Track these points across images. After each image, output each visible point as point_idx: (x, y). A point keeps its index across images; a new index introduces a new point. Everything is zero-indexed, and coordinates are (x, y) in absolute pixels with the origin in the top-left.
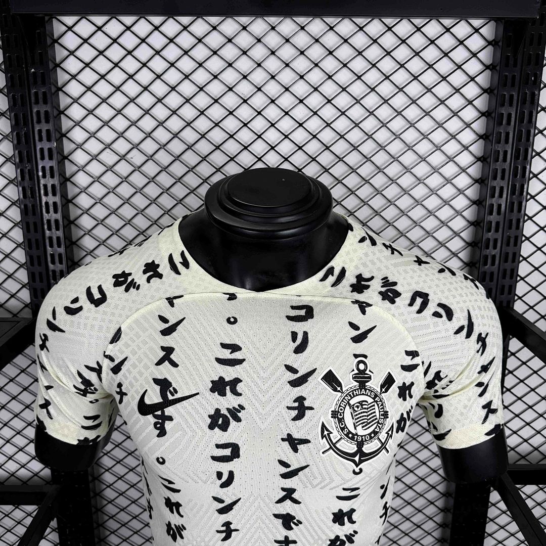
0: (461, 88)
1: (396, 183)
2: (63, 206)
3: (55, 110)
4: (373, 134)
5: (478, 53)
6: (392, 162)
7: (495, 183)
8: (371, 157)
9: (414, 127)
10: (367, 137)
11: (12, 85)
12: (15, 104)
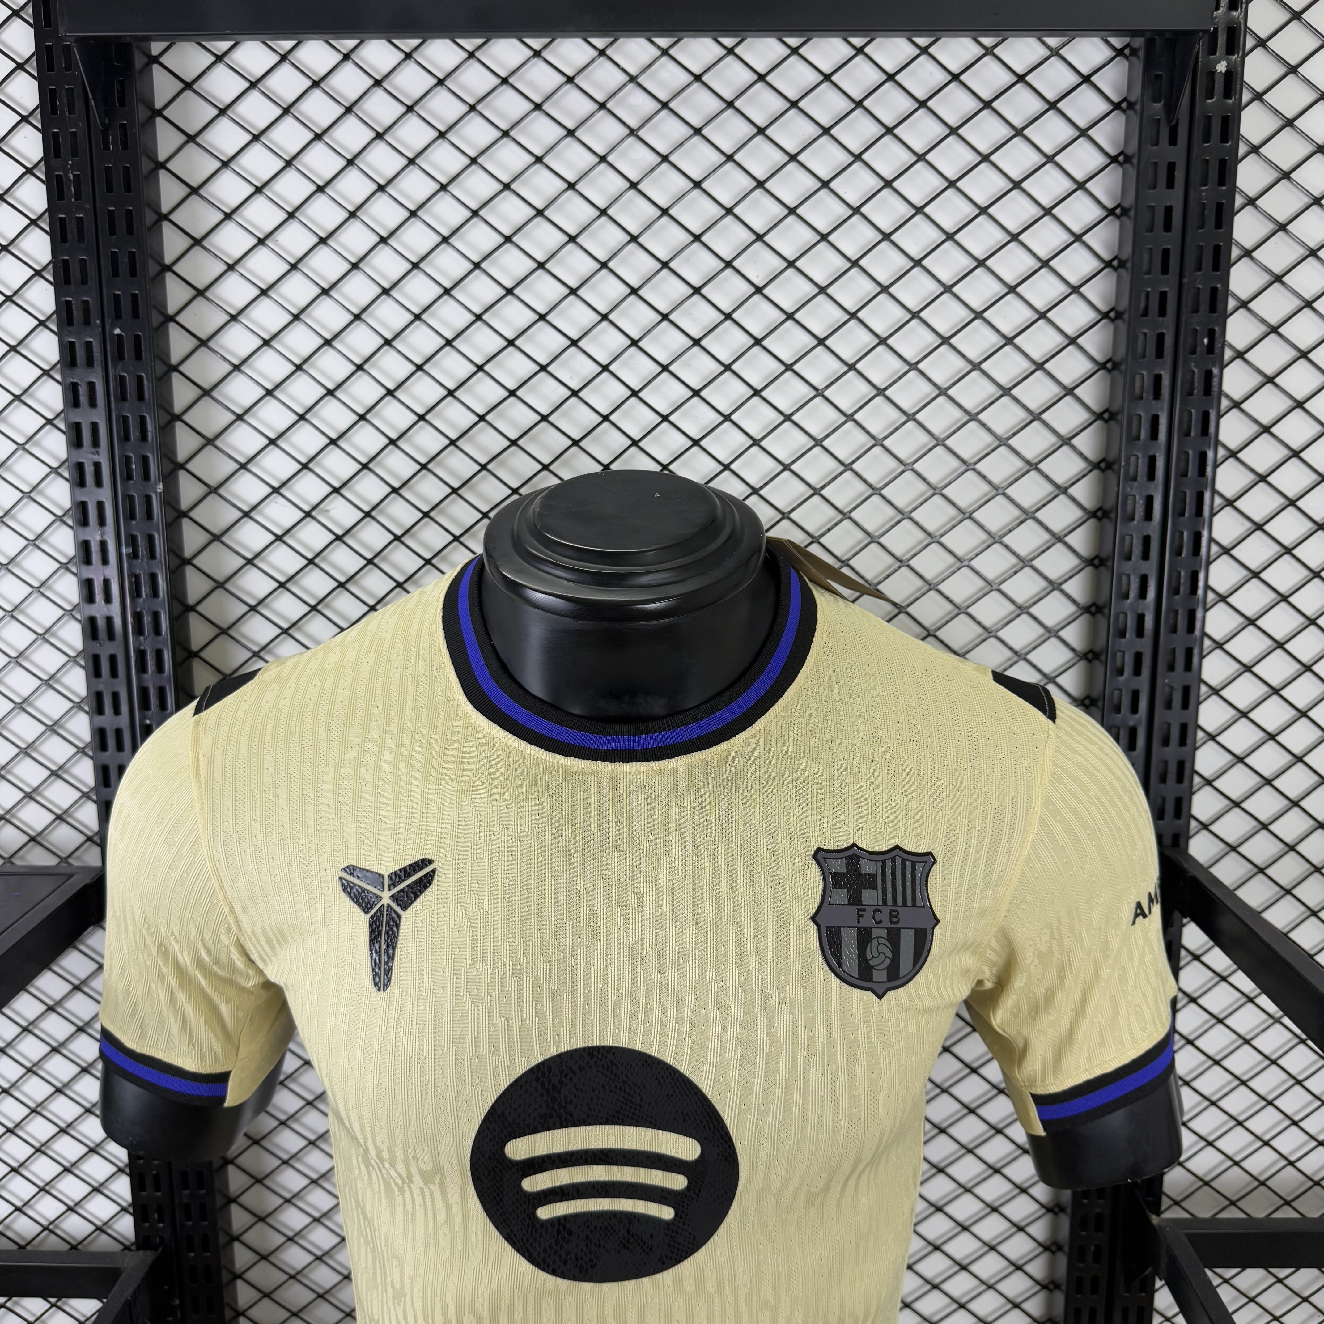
1: (909, 566)
2: (173, 620)
3: (161, 412)
4: (853, 462)
5: (1081, 285)
6: (899, 522)
7: (1127, 566)
8: (851, 511)
11: (73, 363)
12: (76, 403)
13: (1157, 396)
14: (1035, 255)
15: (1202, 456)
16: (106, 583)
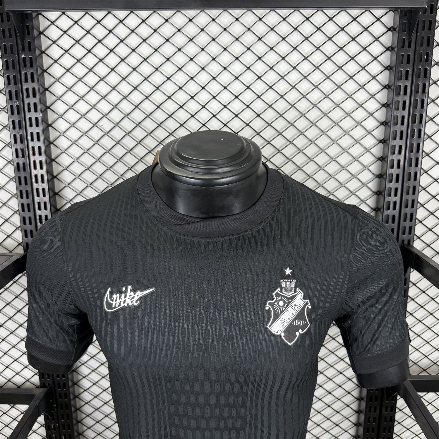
2: (47, 164)
5: (379, 37)
7: (395, 143)
10: (290, 106)
11: (7, 68)
12: (9, 83)
13: (407, 78)
14: (362, 26)
15: (423, 101)
16: (22, 150)
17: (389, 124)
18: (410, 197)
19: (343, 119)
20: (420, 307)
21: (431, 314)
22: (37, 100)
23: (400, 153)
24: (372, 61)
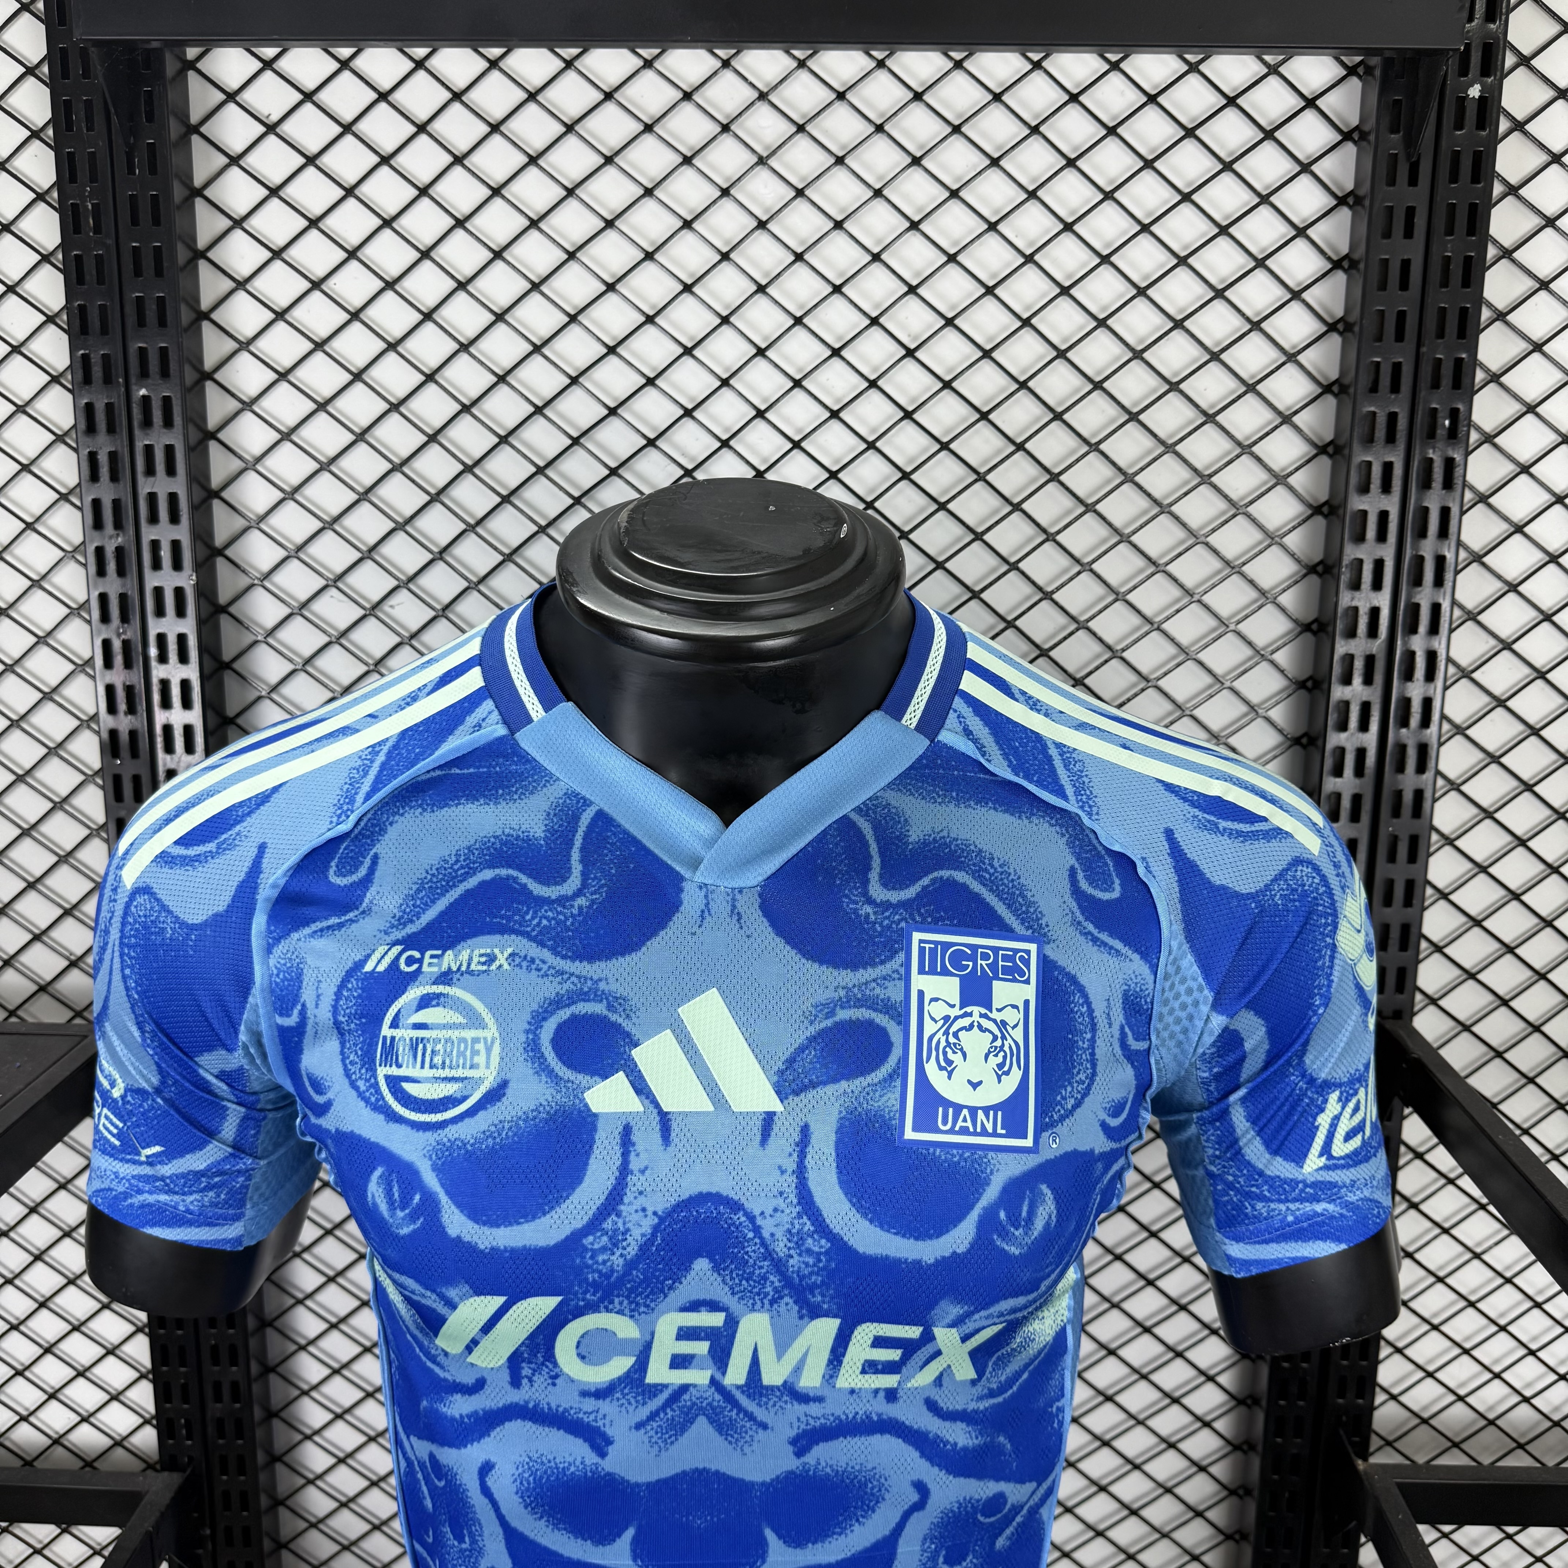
0: (1255, 443)
2: (208, 733)
3: (197, 488)
4: (1020, 560)
6: (1074, 632)
7: (1347, 693)
8: (1016, 619)
9: (1130, 543)
10: (1005, 568)
11: (91, 429)
12: (94, 477)
13: (1386, 488)
14: (1243, 315)
15: (1440, 561)
16: (130, 690)
17: (1330, 629)
18: (1400, 872)
19: (1178, 611)
20: (1437, 1231)
21: (1477, 1256)
22: (182, 533)
23: (1364, 726)
24: (1276, 427)
